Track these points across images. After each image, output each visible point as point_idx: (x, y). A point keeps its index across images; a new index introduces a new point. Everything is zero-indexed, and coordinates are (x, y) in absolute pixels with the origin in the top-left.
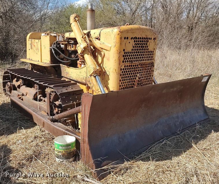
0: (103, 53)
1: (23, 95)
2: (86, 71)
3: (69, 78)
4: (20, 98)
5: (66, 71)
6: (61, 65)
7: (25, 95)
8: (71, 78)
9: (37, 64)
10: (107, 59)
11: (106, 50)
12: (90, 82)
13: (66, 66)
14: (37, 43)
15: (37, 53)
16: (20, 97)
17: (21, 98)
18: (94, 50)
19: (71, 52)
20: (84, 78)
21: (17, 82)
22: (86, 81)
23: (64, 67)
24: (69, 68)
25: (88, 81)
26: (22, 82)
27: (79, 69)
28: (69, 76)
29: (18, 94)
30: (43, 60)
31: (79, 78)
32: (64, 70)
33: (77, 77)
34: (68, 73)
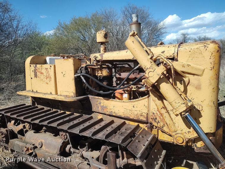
0: (186, 80)
1: (36, 147)
2: (146, 105)
3: (107, 113)
4: (31, 154)
5: (102, 104)
6: (90, 96)
7: (39, 147)
8: (114, 114)
9: (52, 99)
10: (196, 88)
11: (194, 75)
12: (157, 121)
13: (102, 98)
14: (47, 69)
15: (48, 82)
16: (31, 151)
17: (34, 154)
18: (167, 75)
19: (101, 78)
20: (144, 114)
21: (16, 126)
22: (147, 118)
23: (97, 98)
24: (108, 100)
25: (152, 119)
26: (29, 127)
27: (132, 102)
28: (108, 112)
29: (26, 148)
30: (61, 91)
31: (130, 114)
32: (98, 102)
33: (126, 112)
34: (106, 108)
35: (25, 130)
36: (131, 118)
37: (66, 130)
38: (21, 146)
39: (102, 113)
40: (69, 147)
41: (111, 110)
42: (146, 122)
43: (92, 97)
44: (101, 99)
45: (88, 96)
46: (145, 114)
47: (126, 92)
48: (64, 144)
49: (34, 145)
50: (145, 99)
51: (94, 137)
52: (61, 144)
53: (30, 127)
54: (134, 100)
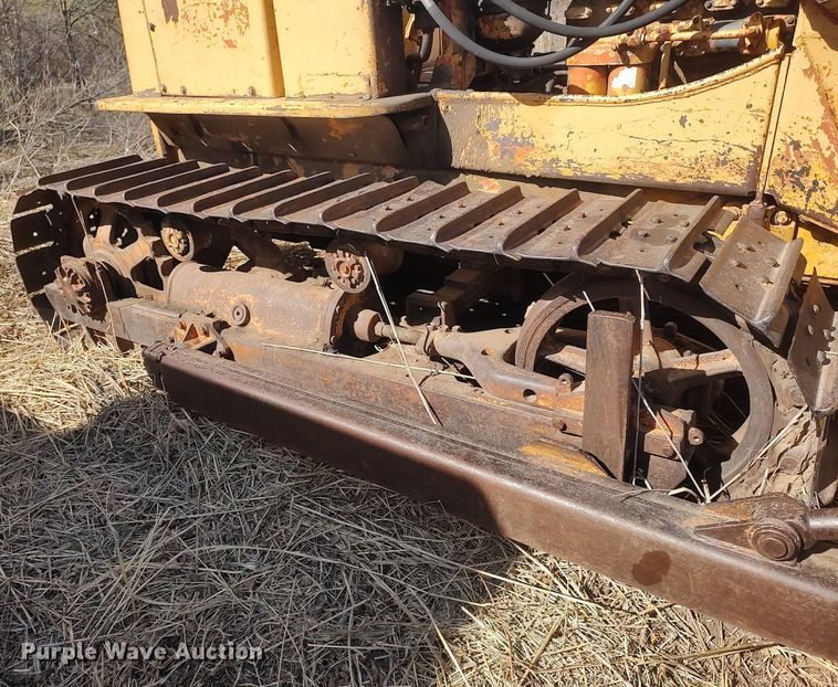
1: (222, 326)
2: (761, 104)
3: (531, 171)
4: (209, 349)
5: (504, 130)
6: (441, 95)
7: (234, 322)
8: (567, 173)
9: (264, 113)
12: (808, 181)
13: (506, 95)
16: (205, 341)
17: (220, 348)
20: (737, 152)
21: (122, 247)
22: (754, 172)
23: (483, 101)
24: (539, 103)
25: (779, 173)
26: (182, 246)
27: (677, 96)
28: (533, 162)
29: (183, 328)
30: (300, 78)
31: (659, 160)
32: (484, 121)
33: (634, 154)
34: (527, 144)
35: (160, 261)
36: (661, 179)
37: (368, 231)
38: (161, 324)
39: (501, 171)
40: (365, 316)
41: (553, 154)
42: (746, 191)
43: (456, 94)
44: (503, 102)
45: (433, 92)
46: (745, 154)
47: (634, 59)
48: (346, 307)
49: (211, 316)
50: (758, 69)
51: (516, 254)
52: (332, 307)
53: (187, 243)
54: (694, 85)
